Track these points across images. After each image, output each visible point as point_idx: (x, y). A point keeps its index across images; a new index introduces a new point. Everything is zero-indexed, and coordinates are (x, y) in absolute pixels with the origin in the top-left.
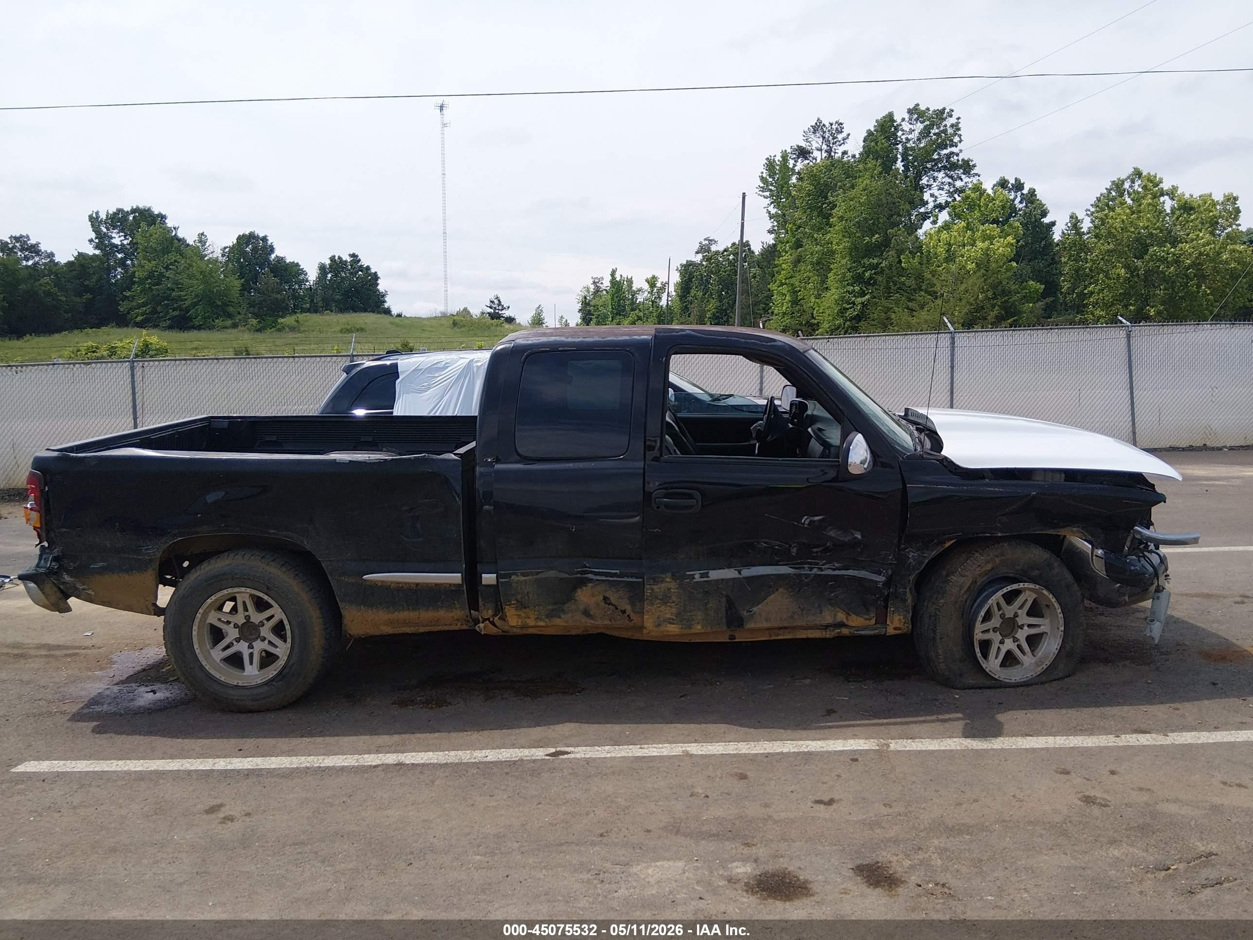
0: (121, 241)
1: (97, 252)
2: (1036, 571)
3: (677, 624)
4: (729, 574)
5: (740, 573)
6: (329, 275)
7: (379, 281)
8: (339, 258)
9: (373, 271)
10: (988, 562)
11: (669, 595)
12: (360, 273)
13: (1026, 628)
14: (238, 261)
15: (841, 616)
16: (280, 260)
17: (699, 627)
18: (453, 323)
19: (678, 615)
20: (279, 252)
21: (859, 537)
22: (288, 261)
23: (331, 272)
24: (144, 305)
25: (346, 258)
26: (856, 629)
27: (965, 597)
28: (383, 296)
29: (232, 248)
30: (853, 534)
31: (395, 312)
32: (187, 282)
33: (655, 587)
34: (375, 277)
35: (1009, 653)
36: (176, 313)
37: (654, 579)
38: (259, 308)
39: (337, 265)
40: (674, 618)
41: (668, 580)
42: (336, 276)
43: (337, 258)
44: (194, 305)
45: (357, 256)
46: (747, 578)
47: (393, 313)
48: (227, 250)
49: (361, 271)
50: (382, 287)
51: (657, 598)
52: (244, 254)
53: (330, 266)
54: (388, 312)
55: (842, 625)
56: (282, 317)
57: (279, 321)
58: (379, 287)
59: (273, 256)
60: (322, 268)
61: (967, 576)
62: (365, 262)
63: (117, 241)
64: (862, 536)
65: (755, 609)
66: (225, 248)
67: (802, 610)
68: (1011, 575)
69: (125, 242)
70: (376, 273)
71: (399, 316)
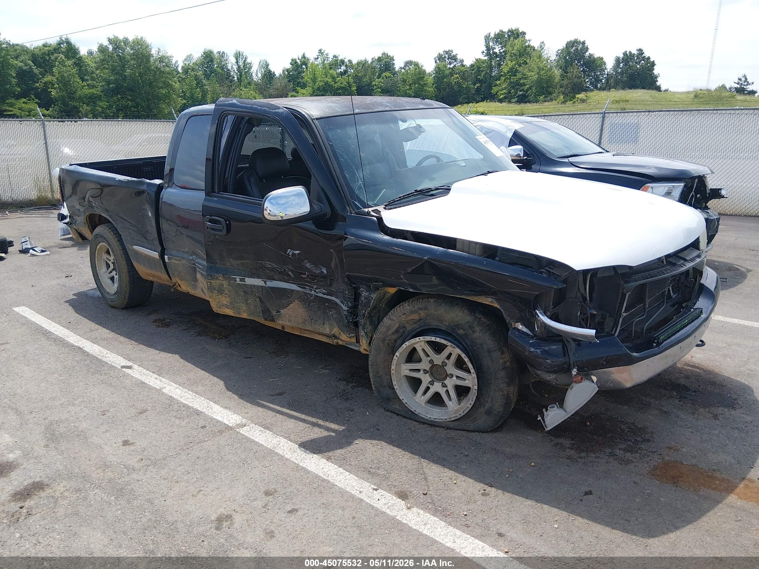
0: (499, 50)
1: (486, 58)
2: (462, 331)
3: (231, 309)
4: (258, 282)
5: (265, 283)
6: (621, 65)
7: (655, 67)
8: (630, 52)
9: (652, 60)
10: (412, 312)
11: (222, 289)
12: (643, 62)
13: (454, 378)
14: (565, 57)
15: (336, 330)
16: (591, 55)
17: (245, 315)
18: (695, 96)
19: (231, 303)
20: (590, 51)
21: (325, 272)
22: (595, 57)
23: (622, 62)
24: (505, 88)
25: (634, 52)
26: (346, 343)
27: (394, 337)
28: (656, 78)
29: (562, 50)
30: (321, 269)
31: (663, 88)
32: (529, 74)
33: (212, 282)
34: (653, 64)
35: (437, 395)
36: (521, 93)
37: (211, 276)
38: (565, 88)
39: (628, 58)
40: (229, 305)
41: (220, 278)
42: (626, 65)
43: (628, 53)
44: (530, 88)
45: (642, 50)
46: (270, 288)
47: (662, 89)
48: (560, 51)
49: (644, 60)
50: (656, 71)
51: (215, 289)
52: (569, 53)
53: (623, 59)
54: (658, 89)
55: (335, 337)
56: (579, 94)
57: (577, 96)
58: (654, 71)
59: (587, 54)
60: (618, 60)
61: (394, 320)
62: (646, 54)
63: (497, 51)
64: (327, 271)
65: (282, 311)
66: (558, 50)
67: (312, 319)
68: (444, 329)
69: (502, 51)
70: (654, 61)
71: (666, 91)
